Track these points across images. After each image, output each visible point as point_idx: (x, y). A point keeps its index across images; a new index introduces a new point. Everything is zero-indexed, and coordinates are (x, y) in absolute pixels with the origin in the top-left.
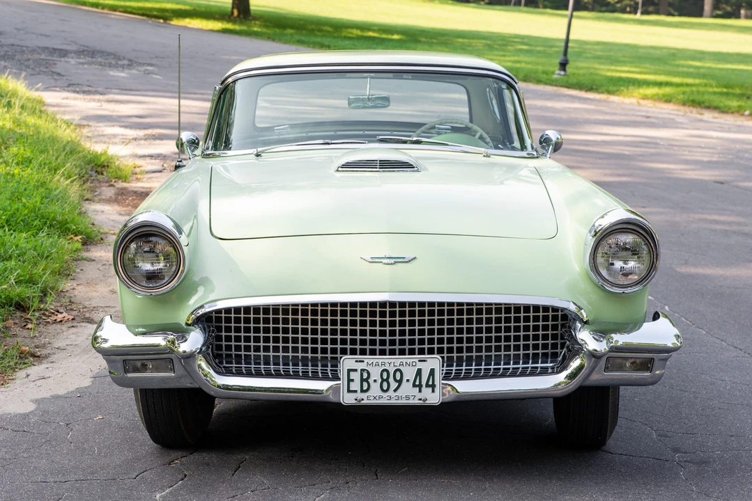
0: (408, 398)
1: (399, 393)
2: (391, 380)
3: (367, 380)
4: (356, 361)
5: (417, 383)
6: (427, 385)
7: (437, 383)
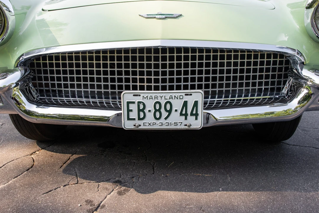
0: (176, 124)
1: (169, 120)
2: (163, 110)
3: (143, 110)
4: (134, 95)
5: (184, 112)
6: (192, 114)
7: (200, 112)
